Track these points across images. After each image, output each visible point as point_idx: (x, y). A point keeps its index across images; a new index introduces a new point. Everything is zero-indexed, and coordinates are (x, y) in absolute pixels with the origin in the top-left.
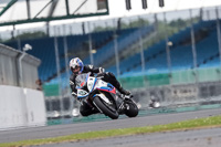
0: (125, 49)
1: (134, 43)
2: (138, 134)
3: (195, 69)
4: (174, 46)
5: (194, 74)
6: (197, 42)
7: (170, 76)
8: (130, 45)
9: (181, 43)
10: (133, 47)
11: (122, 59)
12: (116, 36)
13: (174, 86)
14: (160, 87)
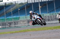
0: (7, 11)
1: (10, 9)
2: (11, 33)
3: (26, 16)
4: (20, 10)
5: (26, 17)
6: (26, 9)
7: (19, 18)
8: (8, 10)
9: (22, 9)
10: (9, 10)
11: (6, 13)
12: (4, 7)
13: (20, 21)
14: (17, 21)
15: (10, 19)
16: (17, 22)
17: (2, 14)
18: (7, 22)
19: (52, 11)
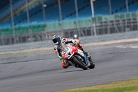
15: (24, 28)
16: (41, 36)
17: (5, 17)
18: (16, 36)
19: (121, 9)
